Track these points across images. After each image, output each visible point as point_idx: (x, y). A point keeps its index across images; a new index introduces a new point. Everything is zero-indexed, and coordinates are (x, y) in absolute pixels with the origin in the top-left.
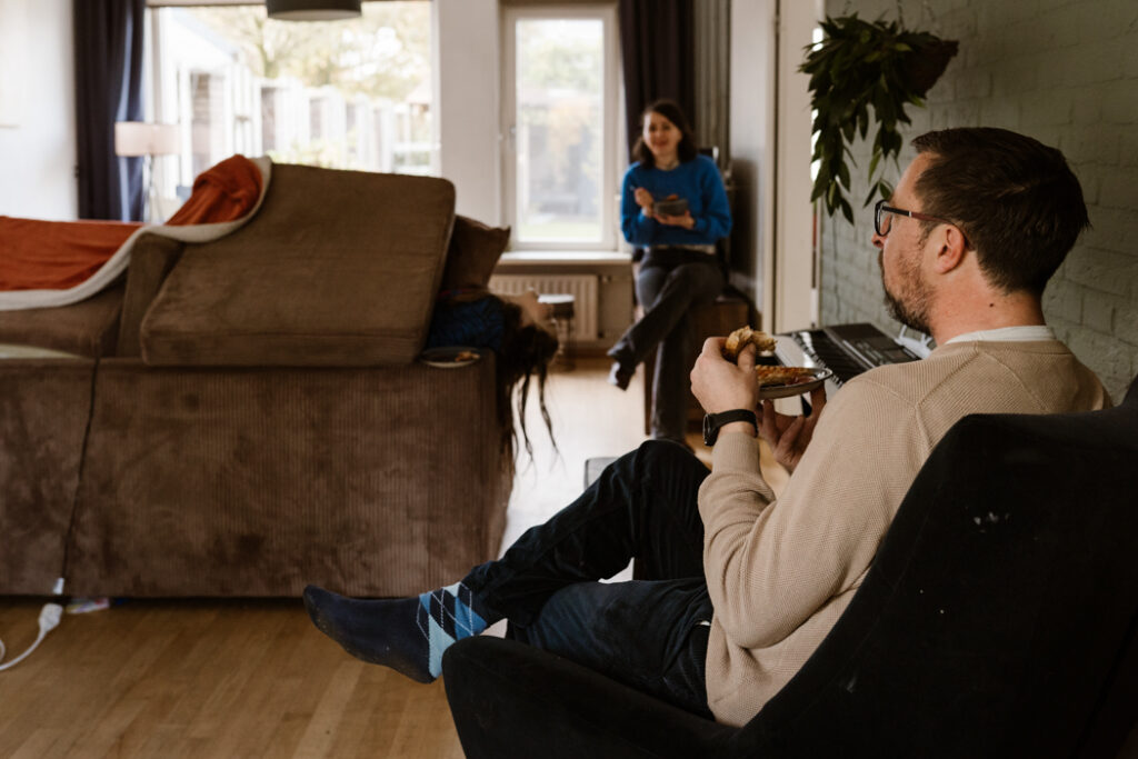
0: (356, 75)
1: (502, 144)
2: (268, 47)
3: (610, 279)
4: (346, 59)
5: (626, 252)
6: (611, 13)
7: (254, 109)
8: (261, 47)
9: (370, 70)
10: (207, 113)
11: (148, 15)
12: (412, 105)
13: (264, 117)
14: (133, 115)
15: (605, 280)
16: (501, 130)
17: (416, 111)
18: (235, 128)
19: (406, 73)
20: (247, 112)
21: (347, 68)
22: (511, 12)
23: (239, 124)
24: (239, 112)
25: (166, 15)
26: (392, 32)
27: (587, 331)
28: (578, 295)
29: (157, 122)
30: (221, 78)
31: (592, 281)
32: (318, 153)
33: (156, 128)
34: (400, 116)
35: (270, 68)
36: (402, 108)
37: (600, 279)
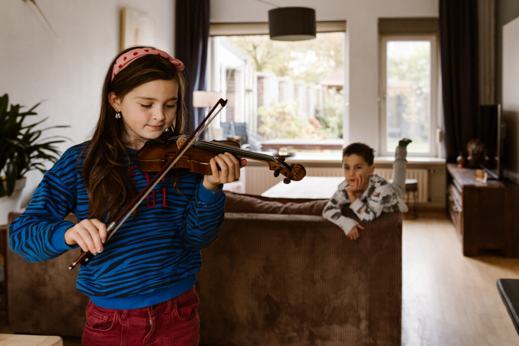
0: (296, 72)
1: (379, 103)
2: (259, 58)
3: (434, 171)
4: (291, 65)
5: (442, 158)
6: (434, 38)
7: (254, 86)
8: (255, 58)
9: (303, 69)
10: (234, 87)
11: (210, 40)
12: (323, 86)
13: (258, 90)
14: (202, 88)
15: (432, 172)
16: (379, 96)
17: (325, 88)
18: (245, 95)
19: (319, 71)
20: (250, 87)
21: (292, 69)
22: (384, 38)
23: (247, 93)
24: (248, 87)
25: (218, 40)
26: (313, 53)
27: (423, 198)
28: (418, 179)
29: (212, 91)
30: (239, 72)
31: (425, 172)
32: (284, 107)
33: (212, 93)
34: (318, 91)
35: (259, 68)
36: (319, 87)
37: (429, 171)
